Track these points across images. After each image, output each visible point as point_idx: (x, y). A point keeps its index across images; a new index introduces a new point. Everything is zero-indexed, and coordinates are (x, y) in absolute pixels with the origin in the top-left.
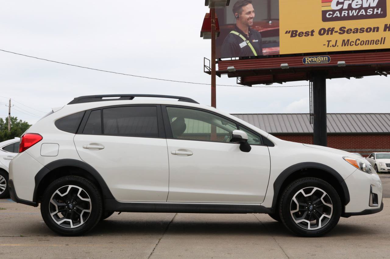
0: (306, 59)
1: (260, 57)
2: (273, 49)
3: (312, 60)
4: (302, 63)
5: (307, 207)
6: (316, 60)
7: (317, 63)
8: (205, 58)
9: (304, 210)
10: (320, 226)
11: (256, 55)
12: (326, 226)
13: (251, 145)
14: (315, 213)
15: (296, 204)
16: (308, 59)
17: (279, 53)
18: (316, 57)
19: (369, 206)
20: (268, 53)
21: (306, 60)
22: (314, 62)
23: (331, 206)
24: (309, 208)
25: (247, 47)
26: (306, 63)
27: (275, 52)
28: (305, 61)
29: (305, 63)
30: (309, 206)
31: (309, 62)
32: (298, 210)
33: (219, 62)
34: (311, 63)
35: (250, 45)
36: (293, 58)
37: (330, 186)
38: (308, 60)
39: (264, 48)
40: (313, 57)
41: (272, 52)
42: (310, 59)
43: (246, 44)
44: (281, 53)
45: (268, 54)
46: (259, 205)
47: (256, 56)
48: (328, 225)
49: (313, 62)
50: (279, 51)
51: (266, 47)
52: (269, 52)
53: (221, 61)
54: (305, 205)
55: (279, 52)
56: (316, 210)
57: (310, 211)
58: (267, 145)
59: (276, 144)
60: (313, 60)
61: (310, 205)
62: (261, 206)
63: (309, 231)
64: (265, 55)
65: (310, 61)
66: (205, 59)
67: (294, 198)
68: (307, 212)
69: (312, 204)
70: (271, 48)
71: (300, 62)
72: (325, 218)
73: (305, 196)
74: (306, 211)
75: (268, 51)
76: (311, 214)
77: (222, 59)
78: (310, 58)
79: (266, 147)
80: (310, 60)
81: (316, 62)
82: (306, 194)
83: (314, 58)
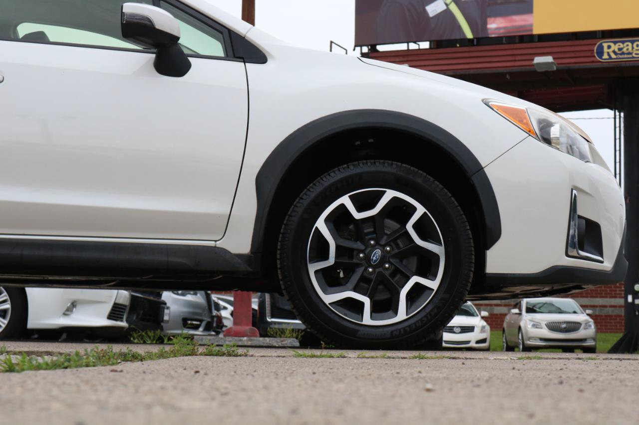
0: (605, 45)
1: (482, 41)
2: (515, 21)
3: (620, 49)
4: (594, 56)
5: (362, 251)
6: (633, 48)
7: (633, 57)
8: (332, 42)
9: (355, 261)
10: (402, 314)
11: (469, 35)
12: (423, 314)
13: (190, 59)
14: (387, 274)
15: (327, 244)
16: (609, 47)
17: (532, 30)
18: (633, 42)
19: (567, 255)
20: (502, 31)
21: (606, 50)
22: (626, 56)
23: (438, 249)
24: (368, 258)
25: (447, 13)
26: (605, 56)
27: (521, 27)
28: (600, 52)
29: (601, 58)
30: (369, 249)
31: (613, 56)
32: (331, 261)
33: (370, 55)
34: (617, 58)
35: (454, 8)
36: (569, 43)
37: (436, 187)
38: (610, 50)
39: (490, 16)
40: (623, 42)
41: (513, 26)
42: (615, 47)
43: (445, 8)
44: (537, 31)
45: (502, 33)
46: (212, 244)
47: (470, 40)
48: (428, 309)
49: (623, 53)
50: (531, 25)
51: (496, 15)
52: (505, 28)
53: (378, 51)
54: (359, 245)
55: (530, 28)
56: (389, 262)
57: (374, 267)
58: (242, 58)
59: (272, 57)
60: (625, 50)
61: (374, 247)
62: (215, 247)
63: (368, 329)
64: (493, 36)
65: (614, 52)
66: (333, 44)
67: (321, 224)
68: (362, 269)
69: (377, 243)
70: (509, 18)
71: (589, 54)
72: (418, 287)
73: (358, 216)
74: (359, 265)
75: (502, 25)
76: (373, 277)
77: (380, 48)
78: (615, 43)
79: (241, 65)
80: (616, 50)
81: (630, 53)
82: (360, 209)
83: (625, 44)
